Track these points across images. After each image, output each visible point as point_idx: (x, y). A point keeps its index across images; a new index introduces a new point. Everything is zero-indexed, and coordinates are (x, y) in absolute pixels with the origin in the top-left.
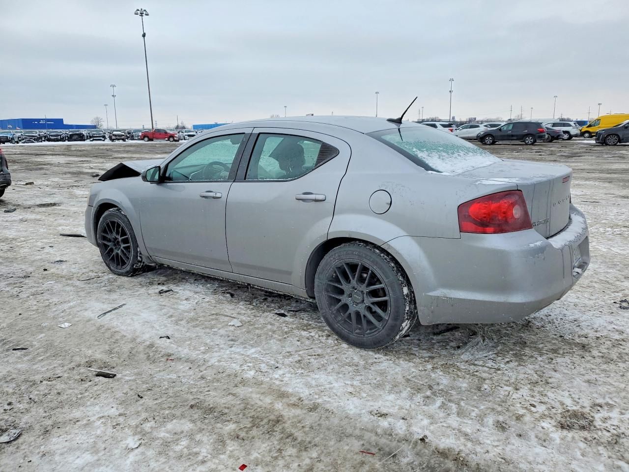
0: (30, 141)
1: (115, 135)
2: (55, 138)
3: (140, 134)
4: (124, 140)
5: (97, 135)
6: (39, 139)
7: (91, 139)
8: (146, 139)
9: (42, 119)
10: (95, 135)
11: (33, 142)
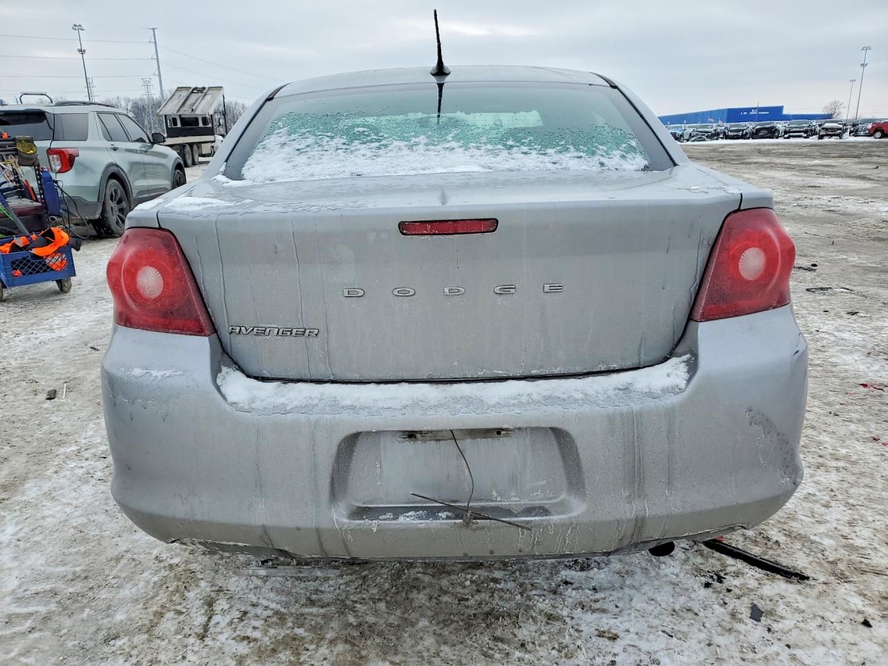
0: (701, 139)
1: (826, 129)
2: (735, 134)
3: (870, 126)
4: (840, 136)
5: (797, 130)
6: (715, 135)
7: (786, 136)
8: (878, 134)
9: (754, 109)
10: (794, 130)
11: (704, 140)
